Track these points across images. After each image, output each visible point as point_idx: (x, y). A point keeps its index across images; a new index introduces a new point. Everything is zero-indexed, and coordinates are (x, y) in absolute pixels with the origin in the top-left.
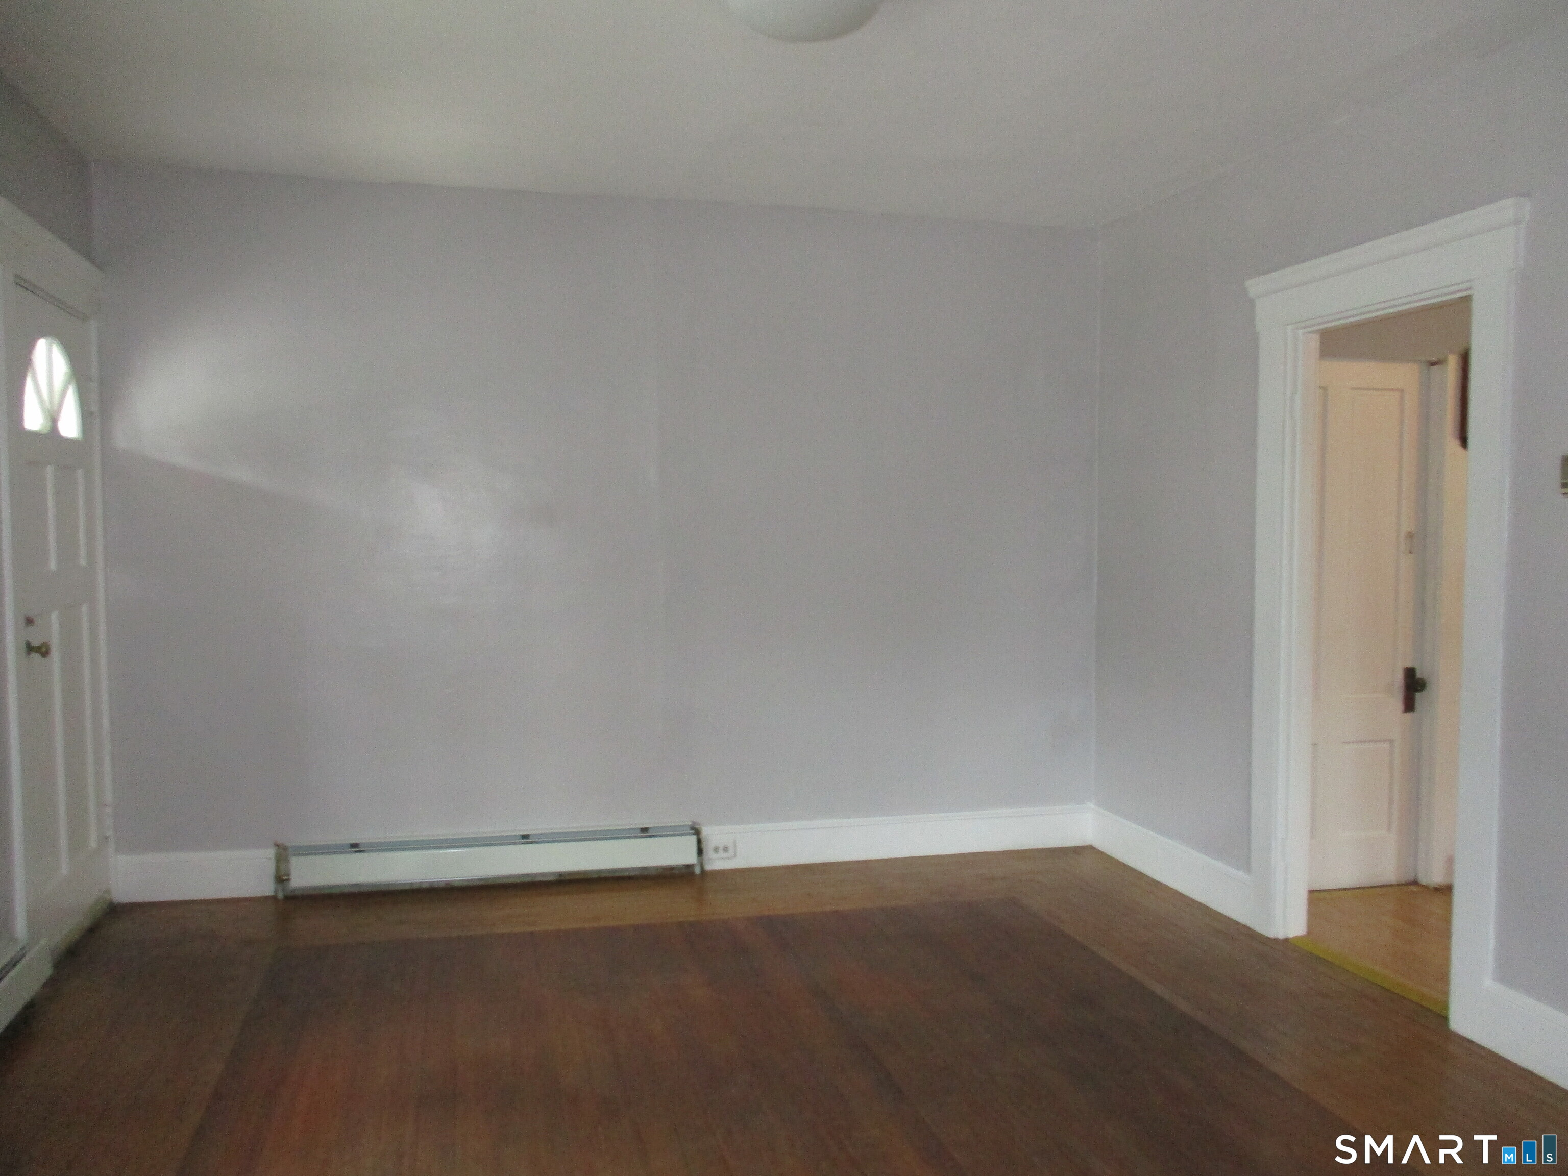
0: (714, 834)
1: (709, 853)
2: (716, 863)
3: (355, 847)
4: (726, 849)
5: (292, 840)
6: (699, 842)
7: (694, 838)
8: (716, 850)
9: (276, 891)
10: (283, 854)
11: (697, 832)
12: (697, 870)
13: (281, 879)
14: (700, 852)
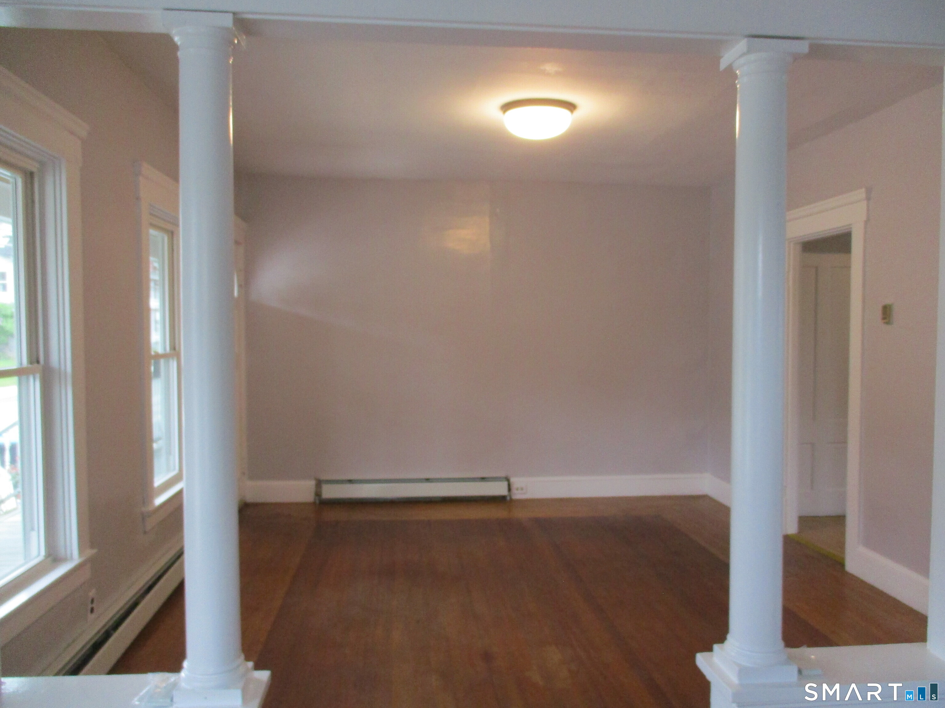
0: (516, 481)
1: (514, 491)
2: (517, 495)
3: (350, 481)
4: (522, 489)
5: (324, 477)
6: (509, 485)
7: (505, 484)
8: (517, 489)
9: (315, 499)
10: (319, 483)
11: (507, 479)
12: (508, 498)
13: (318, 494)
14: (509, 489)
